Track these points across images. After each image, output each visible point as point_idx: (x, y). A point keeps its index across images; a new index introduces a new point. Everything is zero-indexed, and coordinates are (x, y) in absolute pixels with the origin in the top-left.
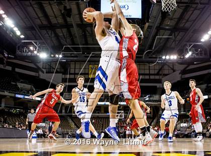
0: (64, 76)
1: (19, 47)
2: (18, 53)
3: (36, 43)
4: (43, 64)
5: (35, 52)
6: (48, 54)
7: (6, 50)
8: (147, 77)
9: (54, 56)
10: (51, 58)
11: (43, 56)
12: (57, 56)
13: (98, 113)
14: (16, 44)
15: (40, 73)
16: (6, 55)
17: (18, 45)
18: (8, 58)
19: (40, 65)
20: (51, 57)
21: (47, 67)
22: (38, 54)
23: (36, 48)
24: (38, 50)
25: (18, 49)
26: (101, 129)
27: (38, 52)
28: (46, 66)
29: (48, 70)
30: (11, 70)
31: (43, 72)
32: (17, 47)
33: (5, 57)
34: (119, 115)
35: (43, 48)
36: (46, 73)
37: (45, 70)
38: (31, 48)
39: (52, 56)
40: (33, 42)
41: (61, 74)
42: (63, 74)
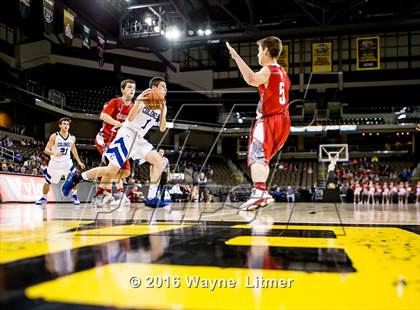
0: (216, 74)
1: (124, 21)
2: (124, 33)
3: (156, 9)
4: (173, 51)
5: (157, 29)
6: (182, 29)
7: (101, 32)
8: (404, 65)
9: (195, 34)
10: (189, 39)
11: (173, 35)
12: (200, 32)
13: (292, 150)
14: (118, 15)
15: (169, 72)
16: (102, 41)
17: (123, 17)
18: (107, 46)
19: (168, 56)
20: (188, 35)
21: (182, 58)
22: (162, 33)
23: (157, 21)
24: (162, 23)
25: (124, 27)
26: (298, 183)
27: (162, 28)
28: (179, 56)
29: (183, 65)
30: (113, 70)
31: (174, 70)
32: (120, 21)
33: (99, 44)
34: (338, 153)
35: (171, 20)
36: (181, 70)
37: (177, 66)
38: (149, 21)
39: (191, 33)
40: (150, 7)
41: (211, 71)
42: (214, 71)
